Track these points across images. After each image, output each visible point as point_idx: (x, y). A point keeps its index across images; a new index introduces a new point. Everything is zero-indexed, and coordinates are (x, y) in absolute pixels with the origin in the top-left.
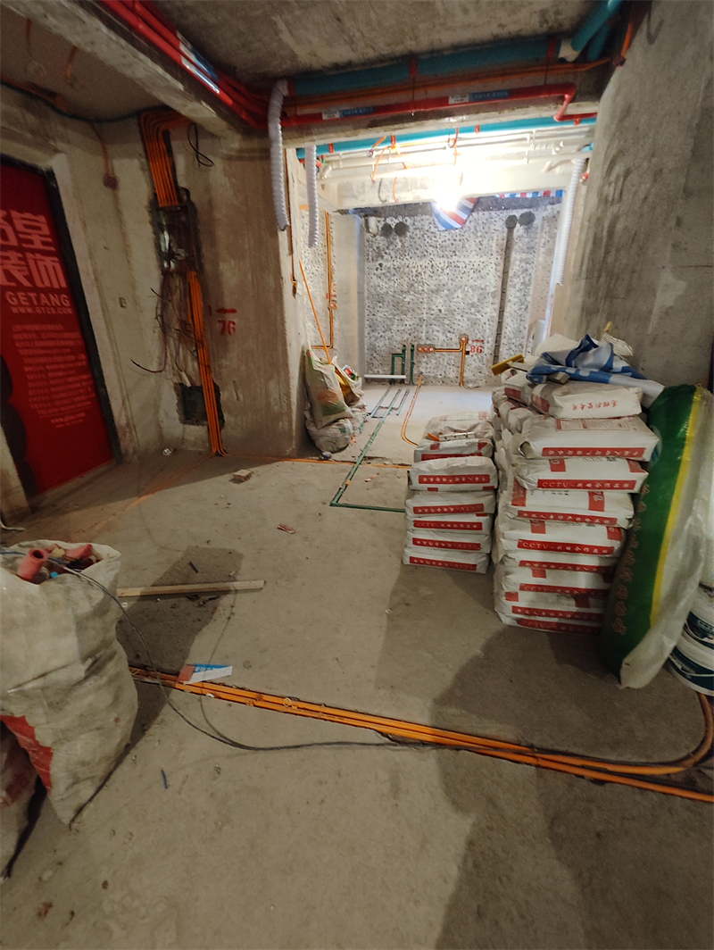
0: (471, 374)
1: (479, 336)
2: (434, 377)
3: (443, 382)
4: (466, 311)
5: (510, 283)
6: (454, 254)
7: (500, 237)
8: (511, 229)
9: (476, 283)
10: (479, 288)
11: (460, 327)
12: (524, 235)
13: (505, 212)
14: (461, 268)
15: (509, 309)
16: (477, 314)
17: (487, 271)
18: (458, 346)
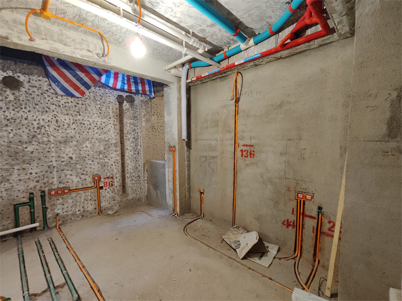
0: (107, 203)
1: (109, 174)
2: (73, 215)
3: (83, 216)
4: (95, 157)
5: (126, 138)
6: (78, 114)
7: (115, 107)
8: (121, 104)
9: (100, 137)
10: (103, 140)
11: (92, 169)
12: (130, 108)
13: (115, 92)
14: (86, 125)
15: (128, 154)
16: (105, 159)
17: (108, 129)
18: (93, 185)
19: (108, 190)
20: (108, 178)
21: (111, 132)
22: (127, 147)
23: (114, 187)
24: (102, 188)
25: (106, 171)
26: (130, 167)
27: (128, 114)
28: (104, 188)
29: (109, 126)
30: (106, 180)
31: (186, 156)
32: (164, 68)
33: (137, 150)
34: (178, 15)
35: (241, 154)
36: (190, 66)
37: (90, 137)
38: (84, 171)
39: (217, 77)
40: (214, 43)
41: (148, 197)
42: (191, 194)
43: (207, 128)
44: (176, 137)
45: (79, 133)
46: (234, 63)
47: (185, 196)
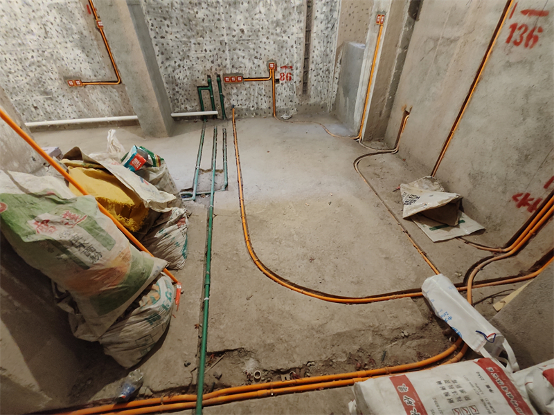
0: (283, 104)
1: (287, 62)
2: (247, 110)
4: (271, 31)
11: (267, 51)
15: (317, 27)
16: (283, 35)
18: (267, 74)
19: (285, 85)
20: (286, 67)
22: (317, 14)
24: (277, 81)
25: (284, 56)
26: (316, 52)
28: (281, 82)
30: (284, 71)
33: (332, 21)
38: (257, 52)
41: (335, 105)
42: (392, 112)
47: (381, 114)
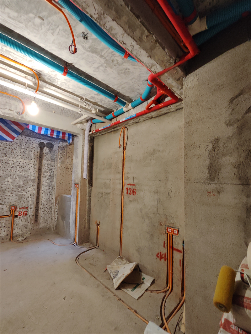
0: (19, 231)
4: (14, 190)
5: (43, 175)
6: (5, 155)
7: (36, 151)
8: (42, 149)
9: (21, 174)
10: (23, 177)
11: (10, 200)
12: (49, 152)
13: (38, 140)
14: (10, 164)
15: (43, 189)
16: (23, 192)
17: (29, 168)
18: (9, 213)
19: (22, 218)
20: (23, 208)
21: (31, 170)
22: (43, 183)
23: (27, 216)
24: (16, 216)
25: (22, 202)
26: (44, 199)
27: (47, 156)
28: (19, 217)
29: (30, 166)
30: (22, 210)
31: (87, 192)
32: (71, 123)
33: (52, 186)
34: (71, 87)
35: (126, 192)
36: (92, 122)
37: (12, 174)
38: (2, 201)
39: (111, 130)
40: (104, 106)
41: (57, 227)
42: (91, 225)
43: (104, 169)
44: (80, 176)
45: (3, 170)
46: (119, 121)
47: (85, 227)
